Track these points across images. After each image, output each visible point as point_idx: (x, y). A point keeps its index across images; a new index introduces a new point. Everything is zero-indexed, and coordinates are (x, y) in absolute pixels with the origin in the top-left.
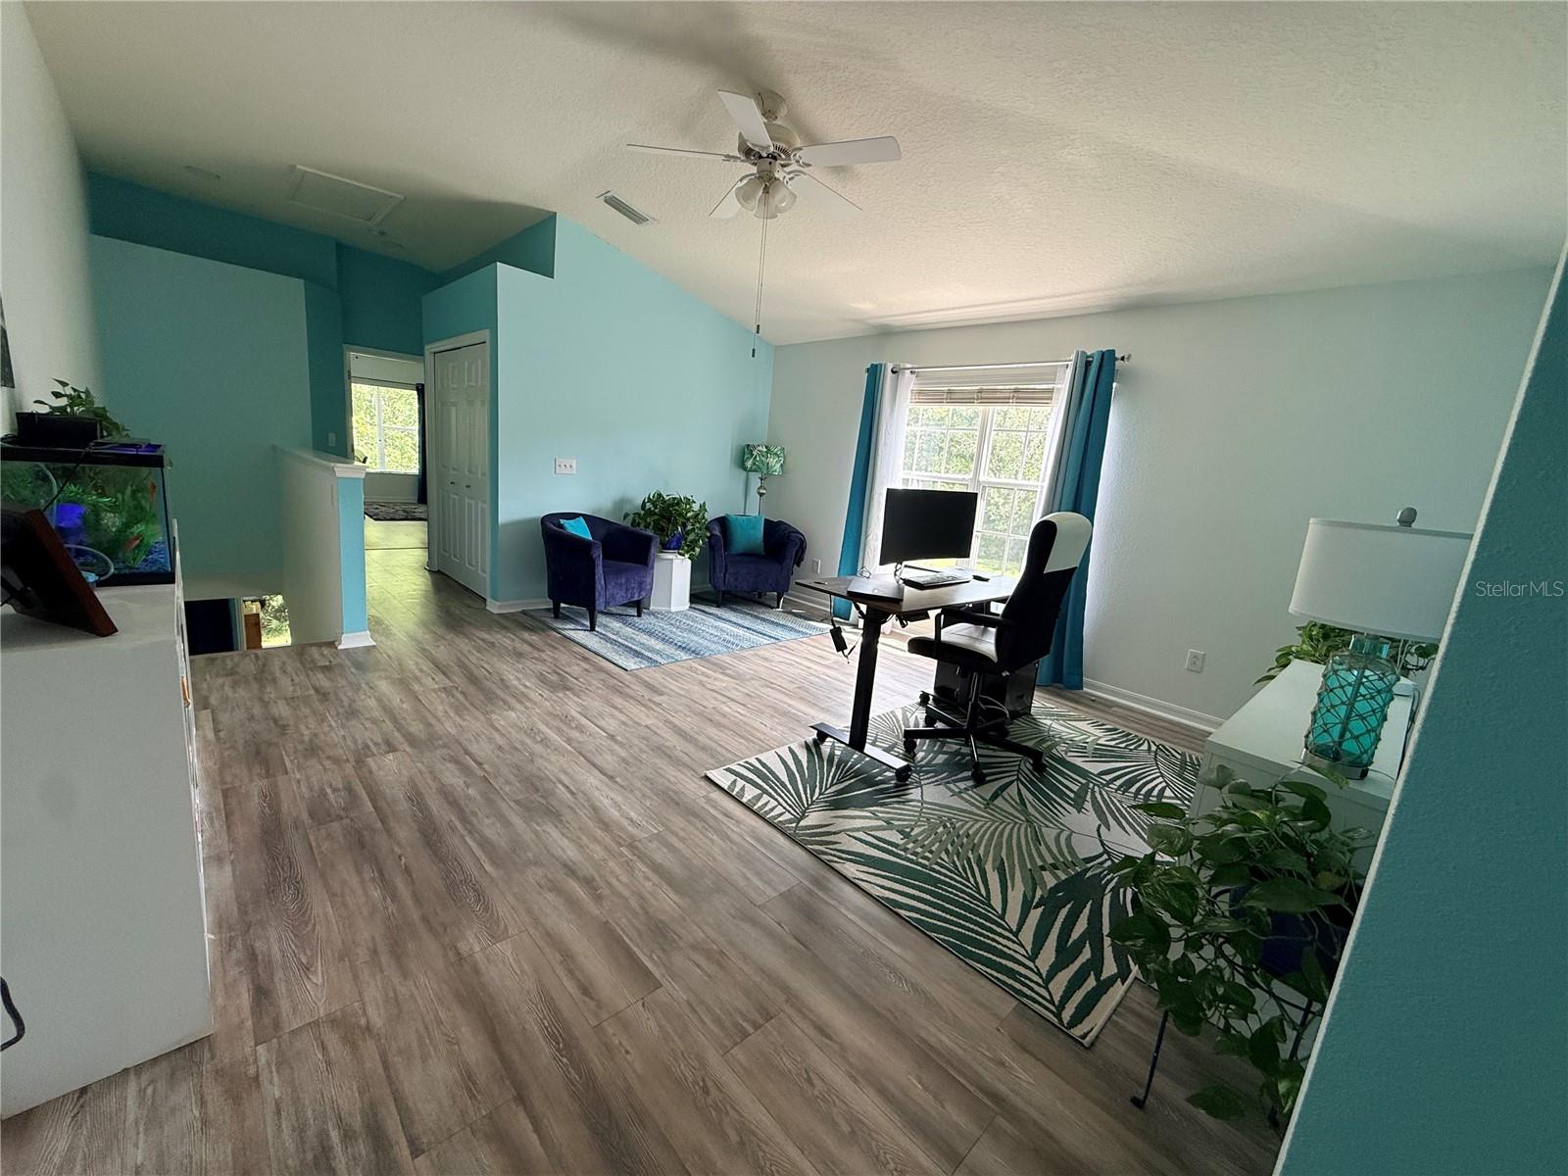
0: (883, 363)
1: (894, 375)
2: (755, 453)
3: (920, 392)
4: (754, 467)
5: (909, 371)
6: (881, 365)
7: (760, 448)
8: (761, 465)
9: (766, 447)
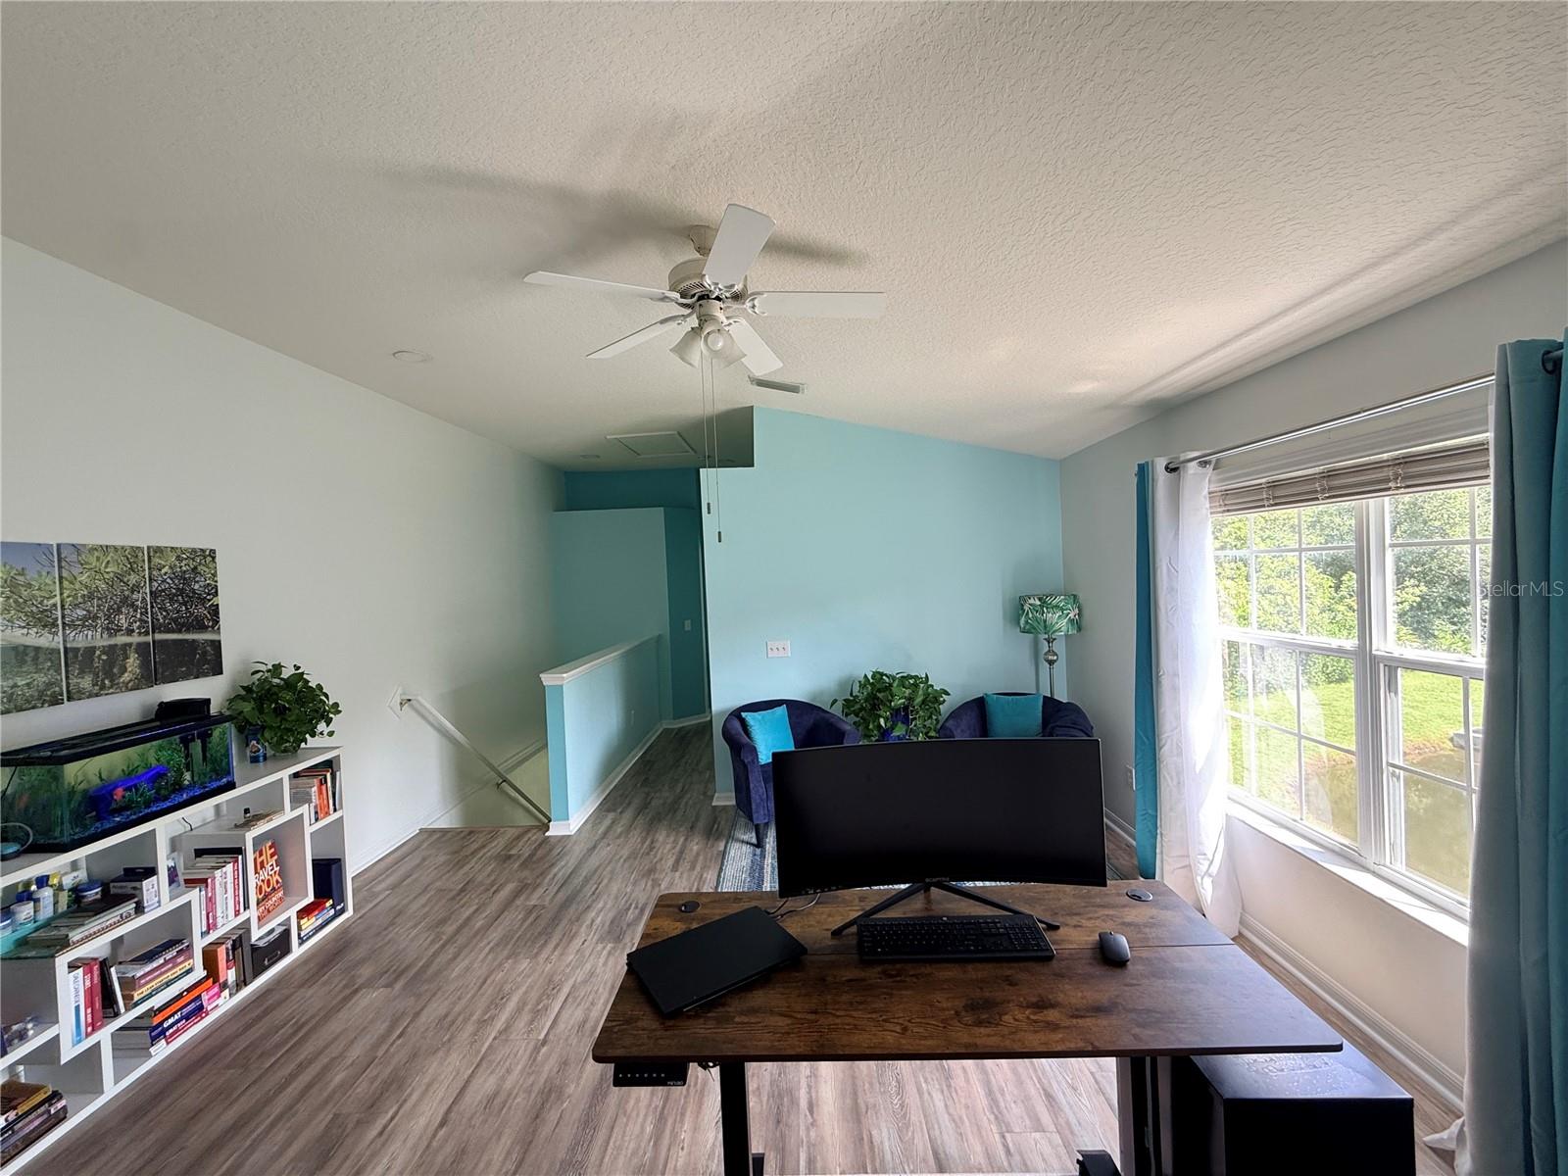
0: (1149, 460)
1: (1173, 474)
2: (1026, 608)
3: (1226, 494)
4: (1027, 627)
5: (1195, 463)
6: (1147, 463)
7: (1032, 601)
8: (1035, 624)
9: (1040, 599)
